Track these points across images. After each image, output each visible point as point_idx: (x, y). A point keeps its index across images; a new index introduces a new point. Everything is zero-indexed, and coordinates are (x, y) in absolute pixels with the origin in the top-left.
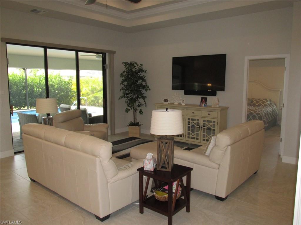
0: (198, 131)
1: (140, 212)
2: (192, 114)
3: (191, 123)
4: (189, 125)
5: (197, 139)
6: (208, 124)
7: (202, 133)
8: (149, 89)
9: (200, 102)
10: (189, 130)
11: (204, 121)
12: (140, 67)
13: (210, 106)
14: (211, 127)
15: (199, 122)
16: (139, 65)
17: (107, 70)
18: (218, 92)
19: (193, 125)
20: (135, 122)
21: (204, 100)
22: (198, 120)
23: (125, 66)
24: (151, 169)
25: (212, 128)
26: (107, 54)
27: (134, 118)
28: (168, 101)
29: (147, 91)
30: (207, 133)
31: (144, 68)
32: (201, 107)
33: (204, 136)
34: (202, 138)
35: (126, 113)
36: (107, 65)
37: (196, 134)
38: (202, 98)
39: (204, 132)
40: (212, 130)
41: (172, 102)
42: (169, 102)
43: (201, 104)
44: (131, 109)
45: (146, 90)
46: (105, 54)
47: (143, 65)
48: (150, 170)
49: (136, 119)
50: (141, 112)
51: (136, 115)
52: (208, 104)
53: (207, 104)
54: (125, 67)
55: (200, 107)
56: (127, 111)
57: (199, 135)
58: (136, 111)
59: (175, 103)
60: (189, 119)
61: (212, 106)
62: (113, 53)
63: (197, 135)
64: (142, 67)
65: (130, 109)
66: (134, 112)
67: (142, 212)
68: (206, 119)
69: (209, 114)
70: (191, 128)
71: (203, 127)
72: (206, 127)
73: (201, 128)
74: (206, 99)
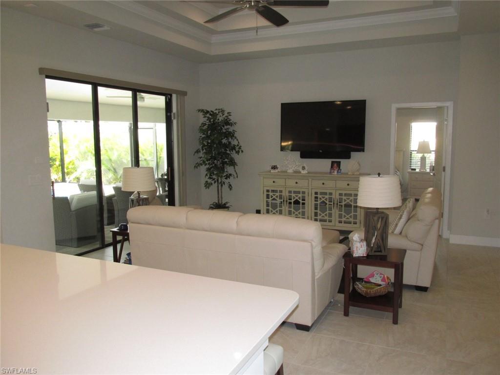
0: (330, 209)
1: (344, 315)
2: (322, 185)
3: (320, 198)
4: (316, 202)
5: (330, 221)
6: (347, 198)
7: (338, 212)
8: (242, 151)
9: (330, 167)
10: (316, 208)
11: (341, 195)
12: (226, 116)
14: (351, 202)
15: (333, 196)
16: (226, 114)
17: (175, 122)
18: (352, 154)
19: (323, 202)
20: (220, 202)
21: (335, 165)
22: (331, 194)
23: (203, 116)
24: (363, 254)
25: (352, 204)
26: (174, 97)
27: (218, 197)
28: (277, 168)
29: (238, 154)
30: (344, 212)
31: (233, 119)
32: (331, 174)
33: (340, 216)
34: (338, 219)
35: (206, 188)
36: (174, 114)
37: (328, 215)
38: (333, 163)
39: (340, 210)
40: (353, 207)
41: (284, 169)
42: (279, 170)
43: (332, 171)
44: (215, 182)
45: (238, 152)
46: (171, 95)
47: (231, 114)
48: (362, 256)
49: (222, 198)
50: (230, 187)
51: (222, 192)
52: (343, 171)
53: (341, 170)
54: (205, 117)
55: (330, 176)
56: (208, 185)
57: (333, 214)
58: (222, 186)
60: (316, 193)
61: (349, 174)
62: (182, 94)
63: (330, 215)
64: (230, 117)
65: (213, 182)
66: (218, 187)
67: (346, 314)
68: (344, 192)
69: (348, 185)
70: (320, 205)
71: (339, 204)
72: (343, 204)
73: (336, 205)
74: (339, 164)
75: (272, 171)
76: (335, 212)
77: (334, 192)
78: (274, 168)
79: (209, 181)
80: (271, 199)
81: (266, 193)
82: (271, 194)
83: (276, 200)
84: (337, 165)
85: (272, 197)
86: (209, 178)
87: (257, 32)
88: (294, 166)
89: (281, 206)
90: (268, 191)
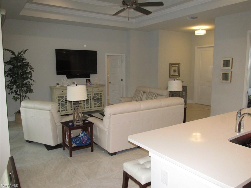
0: (91, 102)
6: (97, 96)
11: (95, 94)
13: (94, 85)
15: (92, 95)
18: (91, 75)
21: (88, 81)
25: (100, 98)
30: (97, 102)
33: (95, 104)
34: (94, 106)
35: (15, 101)
39: (95, 101)
41: (62, 85)
42: (60, 85)
43: (87, 84)
52: (92, 83)
59: (64, 86)
63: (91, 104)
69: (98, 89)
72: (96, 98)
73: (93, 99)
74: (89, 80)
75: (58, 86)
76: (93, 102)
77: (91, 93)
78: (58, 84)
79: (16, 96)
80: (60, 101)
81: (57, 98)
82: (60, 98)
83: (63, 101)
84: (89, 81)
85: (61, 100)
86: (15, 94)
87: (128, 19)
88: (67, 83)
89: (66, 104)
90: (59, 97)
